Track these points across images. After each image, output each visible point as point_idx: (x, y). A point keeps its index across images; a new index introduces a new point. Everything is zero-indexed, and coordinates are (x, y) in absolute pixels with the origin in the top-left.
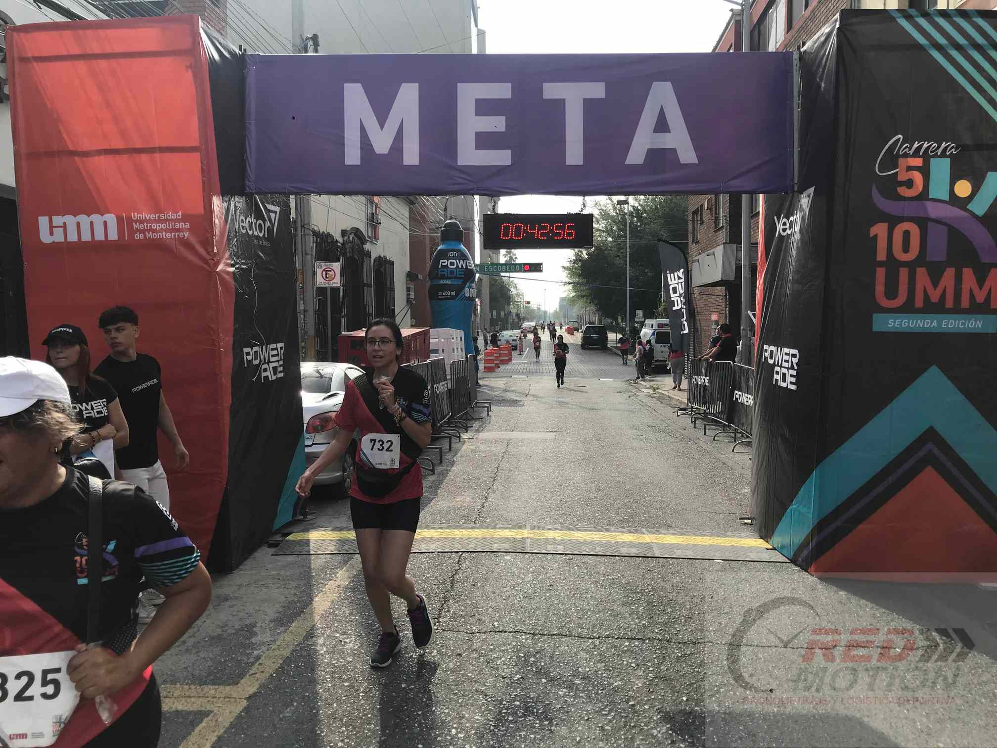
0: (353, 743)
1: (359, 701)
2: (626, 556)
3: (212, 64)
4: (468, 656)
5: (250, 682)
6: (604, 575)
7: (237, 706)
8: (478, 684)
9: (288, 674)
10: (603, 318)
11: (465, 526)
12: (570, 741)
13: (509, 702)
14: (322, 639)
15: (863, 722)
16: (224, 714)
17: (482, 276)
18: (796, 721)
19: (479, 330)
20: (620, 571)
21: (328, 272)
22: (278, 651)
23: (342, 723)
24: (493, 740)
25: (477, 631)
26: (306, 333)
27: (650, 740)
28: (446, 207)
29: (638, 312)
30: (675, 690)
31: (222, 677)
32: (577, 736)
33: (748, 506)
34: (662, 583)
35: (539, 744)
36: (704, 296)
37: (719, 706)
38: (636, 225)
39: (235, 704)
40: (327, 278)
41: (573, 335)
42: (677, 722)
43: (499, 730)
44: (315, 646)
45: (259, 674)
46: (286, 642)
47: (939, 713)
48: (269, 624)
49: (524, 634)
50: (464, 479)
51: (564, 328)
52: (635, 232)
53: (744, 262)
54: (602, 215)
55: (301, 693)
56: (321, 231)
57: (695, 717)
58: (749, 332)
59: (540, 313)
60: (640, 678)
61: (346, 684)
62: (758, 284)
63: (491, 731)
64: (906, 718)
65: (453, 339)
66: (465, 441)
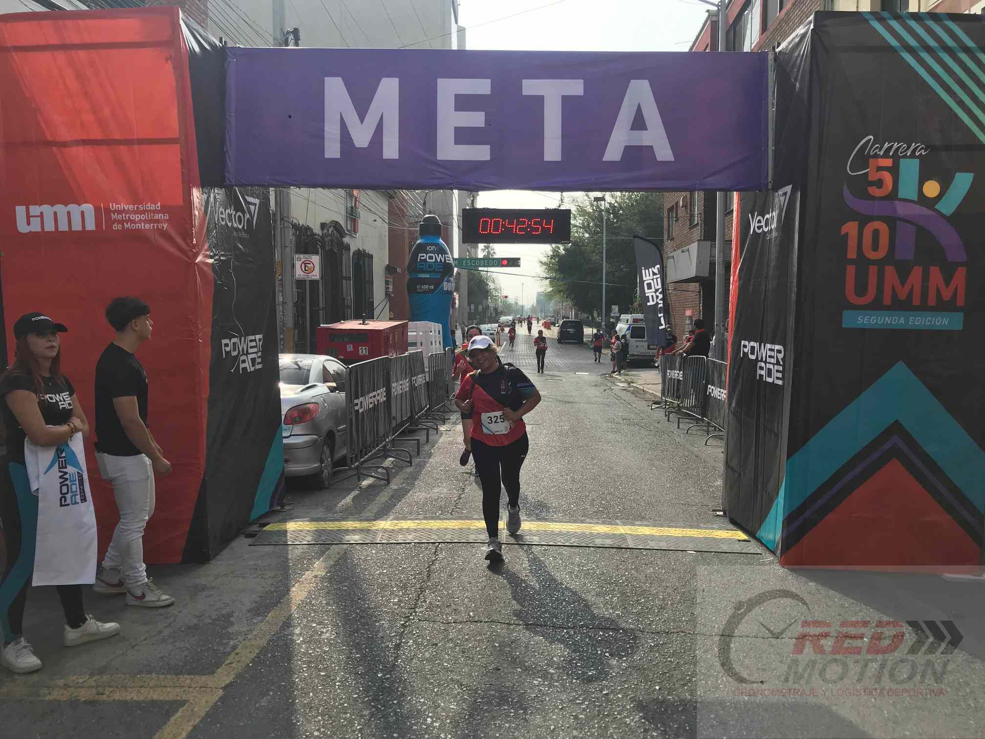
0: (329, 733)
1: (336, 691)
2: (601, 547)
3: (192, 54)
4: (444, 646)
5: (227, 671)
6: (579, 565)
7: (213, 695)
8: (454, 673)
9: (264, 663)
10: (579, 313)
11: (442, 517)
12: (544, 730)
13: (484, 691)
14: (299, 628)
15: (832, 710)
16: (201, 704)
17: (459, 270)
18: (766, 710)
19: (457, 324)
20: (594, 562)
21: (308, 265)
22: (255, 641)
23: (318, 712)
24: (467, 730)
25: (452, 621)
26: (284, 325)
27: (623, 728)
28: (425, 201)
29: (613, 307)
30: (648, 679)
31: (198, 666)
32: (551, 725)
33: (719, 499)
34: (636, 575)
35: (514, 733)
36: (679, 292)
37: (691, 694)
38: (613, 221)
39: (211, 694)
40: (305, 270)
41: (550, 329)
42: (650, 711)
43: (474, 719)
44: (291, 636)
45: (235, 663)
46: (263, 632)
48: (246, 614)
49: (499, 624)
50: (441, 470)
51: (541, 322)
52: (612, 229)
53: (718, 258)
54: (579, 211)
55: (278, 681)
56: (301, 224)
57: (667, 706)
59: (518, 307)
61: (322, 674)
62: (731, 280)
63: (466, 720)
64: (874, 706)
65: (431, 332)
66: (442, 433)
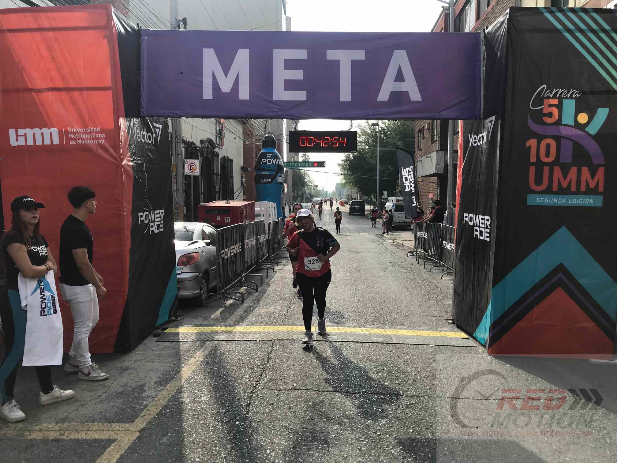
0: (205, 459)
1: (210, 433)
2: (376, 343)
3: (120, 34)
4: (277, 404)
5: (141, 421)
6: (362, 354)
8: (284, 422)
9: (165, 415)
10: (363, 196)
11: (276, 324)
12: (340, 457)
13: (302, 433)
14: (187, 394)
15: (520, 444)
16: (125, 441)
17: (287, 169)
18: (480, 444)
19: (286, 203)
20: (371, 352)
21: (192, 166)
22: (159, 402)
23: (199, 446)
24: (292, 457)
25: (283, 389)
26: (177, 204)
27: (390, 456)
28: (265, 126)
29: (384, 192)
30: (405, 425)
31: (124, 418)
32: (345, 454)
33: (450, 312)
34: (398, 360)
35: (321, 459)
36: (425, 183)
37: (432, 435)
38: (383, 139)
39: (132, 435)
40: (191, 169)
41: (344, 206)
42: (406, 445)
43: (297, 450)
44: (182, 398)
45: (147, 416)
46: (164, 396)
47: (567, 439)
48: (153, 385)
49: (312, 391)
50: (276, 295)
51: (339, 202)
52: (383, 144)
53: (449, 162)
54: (362, 132)
55: (173, 427)
56: (188, 141)
57: (417, 442)
58: (452, 205)
59: (324, 192)
60: (384, 418)
61: (201, 422)
62: (458, 175)
63: (291, 451)
65: (270, 208)
66: (277, 271)
